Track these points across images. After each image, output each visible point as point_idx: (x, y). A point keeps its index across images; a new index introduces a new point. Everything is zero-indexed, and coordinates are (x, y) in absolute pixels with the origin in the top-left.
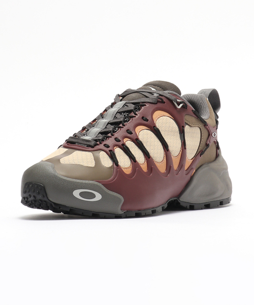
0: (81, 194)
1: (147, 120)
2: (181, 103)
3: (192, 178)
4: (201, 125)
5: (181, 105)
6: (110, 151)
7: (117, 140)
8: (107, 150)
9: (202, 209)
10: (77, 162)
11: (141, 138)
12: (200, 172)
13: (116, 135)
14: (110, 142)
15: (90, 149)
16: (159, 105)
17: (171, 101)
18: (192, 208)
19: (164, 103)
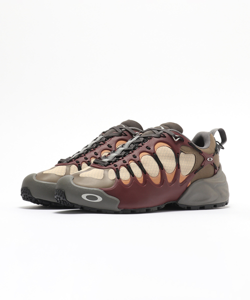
0: (87, 197)
1: (150, 149)
2: (178, 137)
3: (187, 188)
4: (196, 153)
5: (178, 139)
6: (116, 169)
7: (124, 162)
8: (115, 168)
9: (198, 210)
10: (90, 176)
11: (142, 160)
12: (195, 184)
13: (125, 159)
14: (119, 163)
15: (104, 167)
16: (161, 139)
17: (171, 136)
18: (189, 208)
19: (166, 137)
